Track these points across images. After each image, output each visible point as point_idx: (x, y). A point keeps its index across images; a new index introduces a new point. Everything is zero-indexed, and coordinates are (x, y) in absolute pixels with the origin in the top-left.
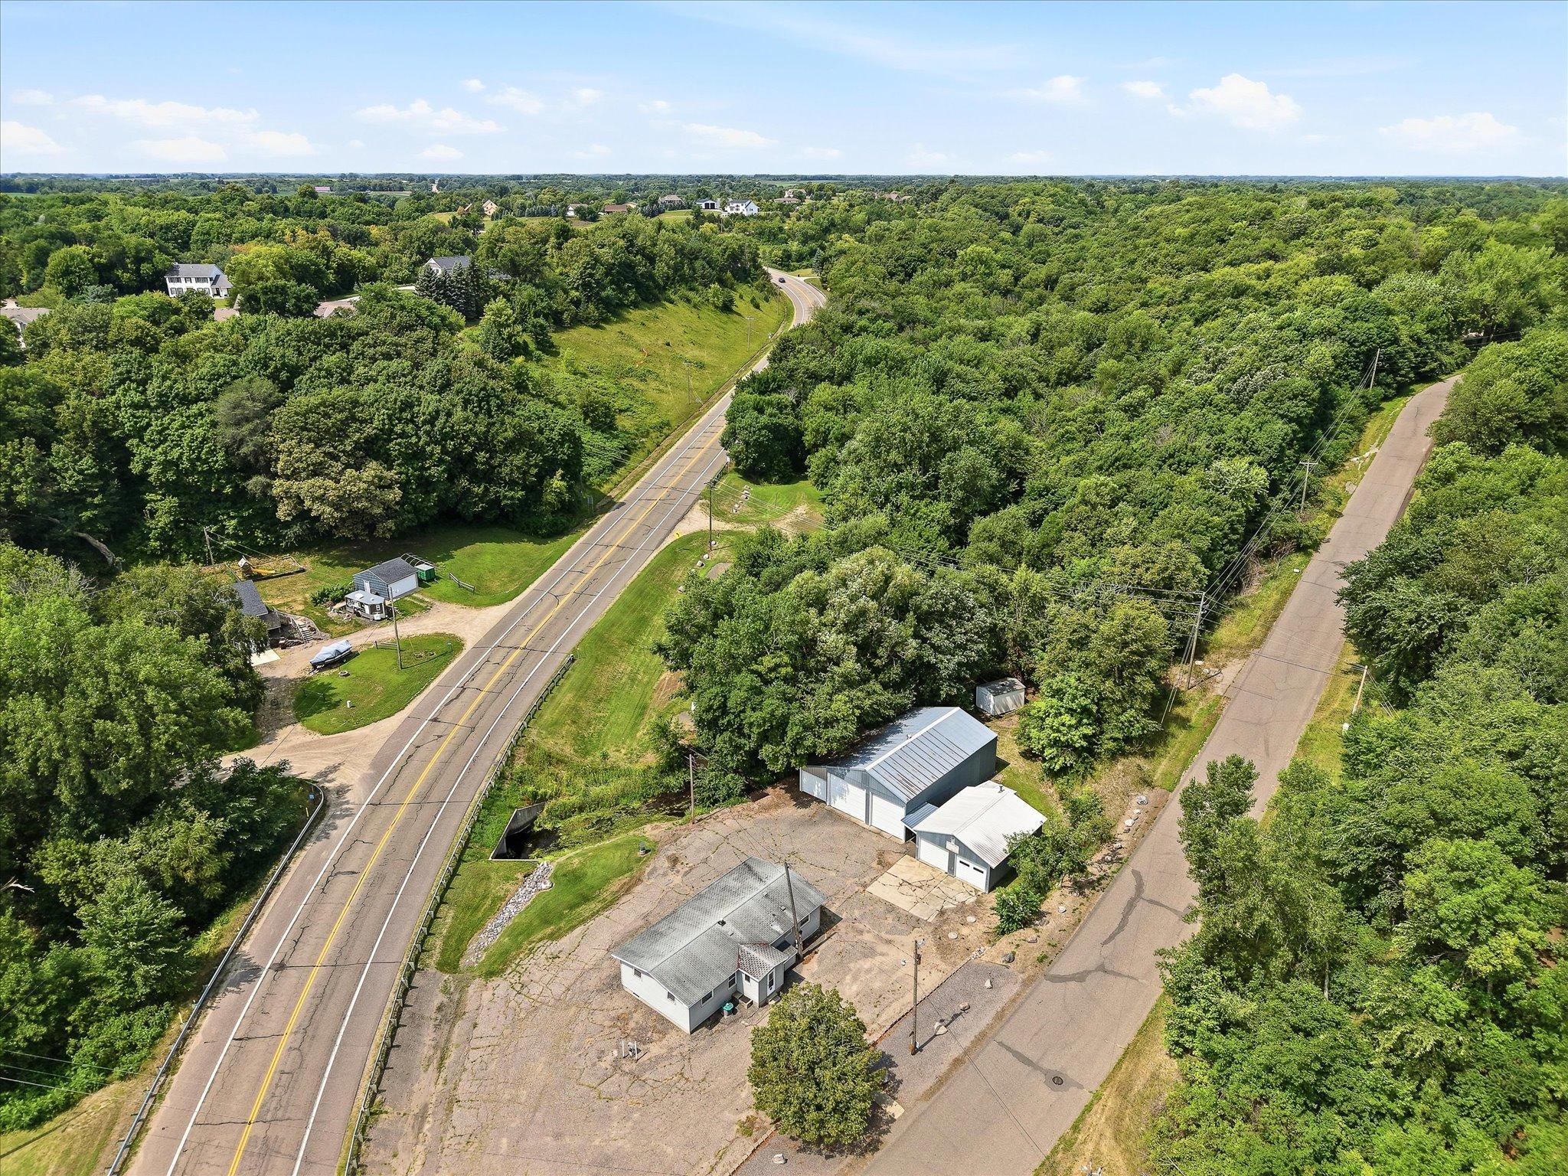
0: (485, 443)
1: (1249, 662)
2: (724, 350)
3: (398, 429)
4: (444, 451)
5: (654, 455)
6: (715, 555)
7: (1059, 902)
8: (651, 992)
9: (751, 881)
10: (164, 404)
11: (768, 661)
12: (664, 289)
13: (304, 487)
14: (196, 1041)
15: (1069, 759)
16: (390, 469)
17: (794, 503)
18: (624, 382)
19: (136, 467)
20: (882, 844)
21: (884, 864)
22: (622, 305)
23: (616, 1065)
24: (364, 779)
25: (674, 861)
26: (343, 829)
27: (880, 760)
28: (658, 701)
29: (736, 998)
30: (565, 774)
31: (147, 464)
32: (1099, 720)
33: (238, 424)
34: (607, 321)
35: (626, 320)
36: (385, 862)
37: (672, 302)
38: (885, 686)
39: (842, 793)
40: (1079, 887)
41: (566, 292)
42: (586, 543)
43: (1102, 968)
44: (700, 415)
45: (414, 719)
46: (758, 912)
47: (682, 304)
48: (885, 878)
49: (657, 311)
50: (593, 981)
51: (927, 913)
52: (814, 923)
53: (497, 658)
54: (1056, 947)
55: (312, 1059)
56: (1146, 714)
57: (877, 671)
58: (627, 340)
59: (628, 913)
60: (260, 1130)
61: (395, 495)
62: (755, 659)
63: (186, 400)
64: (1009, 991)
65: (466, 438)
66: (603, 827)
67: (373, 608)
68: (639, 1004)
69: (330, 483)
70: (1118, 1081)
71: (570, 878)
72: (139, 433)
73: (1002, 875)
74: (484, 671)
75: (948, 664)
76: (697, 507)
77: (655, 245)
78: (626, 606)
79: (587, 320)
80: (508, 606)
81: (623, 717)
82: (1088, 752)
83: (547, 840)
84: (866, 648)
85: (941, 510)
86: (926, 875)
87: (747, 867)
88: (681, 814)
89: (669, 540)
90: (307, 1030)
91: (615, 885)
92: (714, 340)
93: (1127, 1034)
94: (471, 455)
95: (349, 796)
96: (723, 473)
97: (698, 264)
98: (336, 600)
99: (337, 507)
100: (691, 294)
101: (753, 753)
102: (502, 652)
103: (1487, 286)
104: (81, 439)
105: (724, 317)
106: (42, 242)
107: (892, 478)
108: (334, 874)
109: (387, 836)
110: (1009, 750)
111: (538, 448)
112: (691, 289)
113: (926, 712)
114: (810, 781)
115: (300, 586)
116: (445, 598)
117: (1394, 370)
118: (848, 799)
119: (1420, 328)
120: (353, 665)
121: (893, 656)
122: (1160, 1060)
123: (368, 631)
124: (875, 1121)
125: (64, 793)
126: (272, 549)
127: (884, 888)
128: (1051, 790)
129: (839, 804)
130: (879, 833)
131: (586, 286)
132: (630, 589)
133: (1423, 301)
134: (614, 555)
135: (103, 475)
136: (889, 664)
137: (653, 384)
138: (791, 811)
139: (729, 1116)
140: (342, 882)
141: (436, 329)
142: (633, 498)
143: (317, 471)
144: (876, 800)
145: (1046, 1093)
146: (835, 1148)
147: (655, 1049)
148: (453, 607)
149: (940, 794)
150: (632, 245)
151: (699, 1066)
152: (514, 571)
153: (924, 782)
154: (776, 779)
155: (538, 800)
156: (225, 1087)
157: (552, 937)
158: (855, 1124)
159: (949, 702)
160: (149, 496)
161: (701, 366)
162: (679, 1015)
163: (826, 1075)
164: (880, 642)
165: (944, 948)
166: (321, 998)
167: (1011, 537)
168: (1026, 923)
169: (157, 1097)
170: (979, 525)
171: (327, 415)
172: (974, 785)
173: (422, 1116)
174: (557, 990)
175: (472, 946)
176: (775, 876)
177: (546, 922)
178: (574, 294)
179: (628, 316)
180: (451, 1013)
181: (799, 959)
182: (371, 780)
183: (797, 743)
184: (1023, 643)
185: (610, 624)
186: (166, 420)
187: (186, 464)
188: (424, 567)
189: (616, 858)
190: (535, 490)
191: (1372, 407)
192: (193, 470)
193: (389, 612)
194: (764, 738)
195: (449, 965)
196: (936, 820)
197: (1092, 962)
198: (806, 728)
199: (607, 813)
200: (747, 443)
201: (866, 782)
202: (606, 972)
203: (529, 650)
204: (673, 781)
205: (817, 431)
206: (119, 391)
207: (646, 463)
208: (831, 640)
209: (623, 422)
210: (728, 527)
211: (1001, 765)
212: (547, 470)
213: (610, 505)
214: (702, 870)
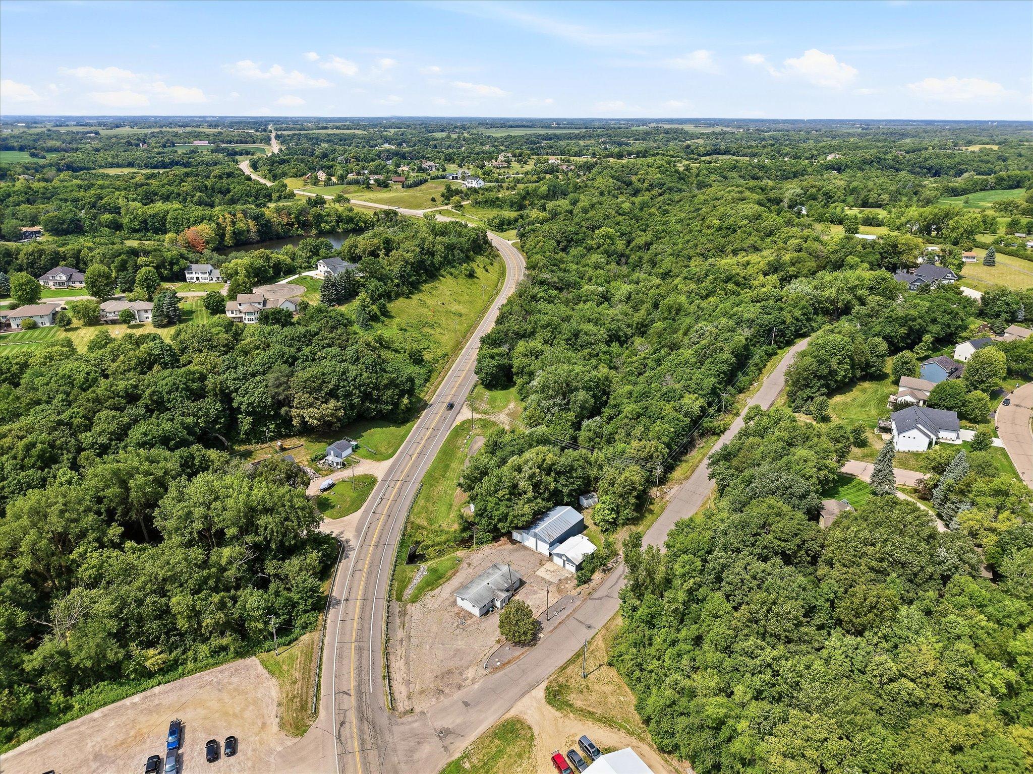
0: (376, 387)
1: (682, 486)
2: (471, 302)
3: (341, 384)
4: (360, 392)
5: (442, 374)
6: (475, 432)
7: (597, 576)
8: (467, 605)
9: (497, 571)
10: (245, 378)
11: (501, 493)
12: (439, 269)
13: (306, 412)
14: (329, 621)
15: (608, 527)
16: (338, 401)
17: (508, 402)
18: (425, 330)
19: (235, 405)
20: (541, 558)
21: (541, 564)
22: (419, 283)
23: (458, 626)
24: (355, 536)
25: (469, 564)
26: (353, 555)
27: (542, 527)
28: (456, 503)
29: (493, 607)
30: (425, 533)
31: (241, 403)
32: (618, 513)
33: (278, 387)
34: (412, 293)
35: (421, 291)
36: (370, 567)
37: (443, 276)
38: (543, 500)
39: (528, 539)
40: (604, 571)
41: (392, 281)
42: (418, 427)
43: (607, 596)
44: (462, 348)
45: (366, 512)
46: (500, 580)
47: (448, 276)
48: (542, 569)
49: (436, 283)
50: (447, 603)
51: (555, 580)
52: (518, 584)
53: (392, 485)
54: (594, 590)
55: (366, 626)
56: (634, 510)
57: (541, 494)
58: (423, 304)
59: (455, 582)
60: (357, 644)
61: (341, 413)
62: (496, 491)
63: (254, 375)
64: (578, 603)
65: (368, 385)
66: (441, 553)
67: (337, 464)
68: (463, 610)
69: (316, 410)
70: (606, 627)
71: (433, 571)
72: (236, 390)
73: (579, 568)
74: (388, 492)
75: (566, 491)
76: (465, 406)
77: (434, 246)
78: (439, 459)
79: (403, 294)
80: (391, 461)
81: (444, 509)
82: (614, 524)
83: (422, 558)
84: (536, 486)
85: (571, 416)
86: (556, 568)
87: (495, 566)
88: (469, 547)
89: (454, 425)
90: (362, 617)
91: (450, 573)
92: (466, 297)
93: (612, 614)
94: (370, 392)
95: (351, 543)
96: (476, 386)
97: (456, 252)
98: (321, 459)
99: (319, 420)
100: (453, 270)
101: (495, 525)
102: (394, 482)
103: (833, 290)
104: (216, 395)
105: (470, 281)
106: (124, 257)
107: (551, 402)
108: (354, 571)
109: (369, 557)
110: (588, 522)
111: (397, 386)
112: (453, 267)
113: (559, 508)
114: (516, 535)
115: (303, 453)
116: (364, 457)
117: (783, 335)
118: (529, 541)
119: (798, 313)
120: (334, 488)
121: (546, 489)
122: (620, 621)
123: (336, 474)
124: (535, 639)
125: (273, 546)
126: (288, 436)
127: (541, 572)
128: (602, 537)
129: (527, 543)
130: (540, 554)
131: (402, 276)
132: (440, 452)
133: (802, 299)
134: (431, 434)
135: (224, 410)
136: (545, 491)
137: (438, 330)
138: (509, 546)
139: (492, 639)
140: (357, 574)
141: (345, 326)
142: (435, 401)
143: (311, 405)
144: (540, 542)
145: (585, 630)
146: (524, 645)
147: (469, 622)
148: (369, 461)
149: (562, 540)
150: (423, 249)
151: (483, 626)
152: (389, 442)
153: (556, 535)
154: (503, 535)
155: (418, 543)
156: (343, 633)
157: (431, 590)
158: (529, 637)
159: (567, 504)
160: (240, 416)
161: (460, 315)
162: (476, 612)
163: (521, 624)
164: (541, 484)
165: (559, 591)
166: (363, 609)
167: (598, 430)
168: (585, 583)
169: (324, 636)
170: (586, 423)
171: (314, 382)
172: (574, 535)
173: (402, 641)
174: (436, 606)
175: (405, 594)
176: (505, 569)
177: (428, 586)
178: (396, 281)
179: (423, 288)
180: (403, 613)
181: (513, 595)
182: (358, 536)
183: (512, 522)
184: (597, 480)
185: (434, 468)
186: (247, 385)
187: (256, 404)
188: (354, 443)
189: (448, 564)
190: (396, 405)
191: (770, 355)
192: (259, 406)
193: (344, 465)
194: (500, 520)
195: (399, 599)
196: (559, 549)
197: (605, 593)
198: (515, 517)
199: (442, 547)
200: (486, 373)
201: (536, 536)
202: (451, 600)
203: (404, 481)
204: (465, 535)
205: (518, 367)
206: (227, 373)
207: (439, 379)
208: (523, 484)
209: (427, 356)
210: (479, 416)
211: (586, 527)
212: (401, 395)
213: (425, 406)
214: (479, 567)
